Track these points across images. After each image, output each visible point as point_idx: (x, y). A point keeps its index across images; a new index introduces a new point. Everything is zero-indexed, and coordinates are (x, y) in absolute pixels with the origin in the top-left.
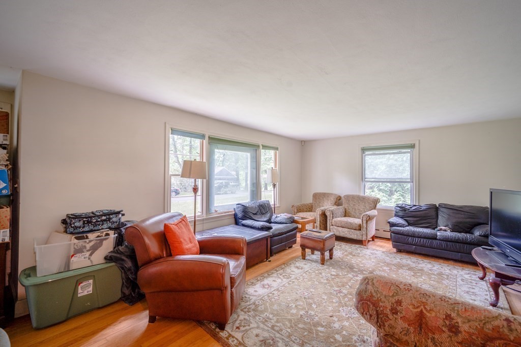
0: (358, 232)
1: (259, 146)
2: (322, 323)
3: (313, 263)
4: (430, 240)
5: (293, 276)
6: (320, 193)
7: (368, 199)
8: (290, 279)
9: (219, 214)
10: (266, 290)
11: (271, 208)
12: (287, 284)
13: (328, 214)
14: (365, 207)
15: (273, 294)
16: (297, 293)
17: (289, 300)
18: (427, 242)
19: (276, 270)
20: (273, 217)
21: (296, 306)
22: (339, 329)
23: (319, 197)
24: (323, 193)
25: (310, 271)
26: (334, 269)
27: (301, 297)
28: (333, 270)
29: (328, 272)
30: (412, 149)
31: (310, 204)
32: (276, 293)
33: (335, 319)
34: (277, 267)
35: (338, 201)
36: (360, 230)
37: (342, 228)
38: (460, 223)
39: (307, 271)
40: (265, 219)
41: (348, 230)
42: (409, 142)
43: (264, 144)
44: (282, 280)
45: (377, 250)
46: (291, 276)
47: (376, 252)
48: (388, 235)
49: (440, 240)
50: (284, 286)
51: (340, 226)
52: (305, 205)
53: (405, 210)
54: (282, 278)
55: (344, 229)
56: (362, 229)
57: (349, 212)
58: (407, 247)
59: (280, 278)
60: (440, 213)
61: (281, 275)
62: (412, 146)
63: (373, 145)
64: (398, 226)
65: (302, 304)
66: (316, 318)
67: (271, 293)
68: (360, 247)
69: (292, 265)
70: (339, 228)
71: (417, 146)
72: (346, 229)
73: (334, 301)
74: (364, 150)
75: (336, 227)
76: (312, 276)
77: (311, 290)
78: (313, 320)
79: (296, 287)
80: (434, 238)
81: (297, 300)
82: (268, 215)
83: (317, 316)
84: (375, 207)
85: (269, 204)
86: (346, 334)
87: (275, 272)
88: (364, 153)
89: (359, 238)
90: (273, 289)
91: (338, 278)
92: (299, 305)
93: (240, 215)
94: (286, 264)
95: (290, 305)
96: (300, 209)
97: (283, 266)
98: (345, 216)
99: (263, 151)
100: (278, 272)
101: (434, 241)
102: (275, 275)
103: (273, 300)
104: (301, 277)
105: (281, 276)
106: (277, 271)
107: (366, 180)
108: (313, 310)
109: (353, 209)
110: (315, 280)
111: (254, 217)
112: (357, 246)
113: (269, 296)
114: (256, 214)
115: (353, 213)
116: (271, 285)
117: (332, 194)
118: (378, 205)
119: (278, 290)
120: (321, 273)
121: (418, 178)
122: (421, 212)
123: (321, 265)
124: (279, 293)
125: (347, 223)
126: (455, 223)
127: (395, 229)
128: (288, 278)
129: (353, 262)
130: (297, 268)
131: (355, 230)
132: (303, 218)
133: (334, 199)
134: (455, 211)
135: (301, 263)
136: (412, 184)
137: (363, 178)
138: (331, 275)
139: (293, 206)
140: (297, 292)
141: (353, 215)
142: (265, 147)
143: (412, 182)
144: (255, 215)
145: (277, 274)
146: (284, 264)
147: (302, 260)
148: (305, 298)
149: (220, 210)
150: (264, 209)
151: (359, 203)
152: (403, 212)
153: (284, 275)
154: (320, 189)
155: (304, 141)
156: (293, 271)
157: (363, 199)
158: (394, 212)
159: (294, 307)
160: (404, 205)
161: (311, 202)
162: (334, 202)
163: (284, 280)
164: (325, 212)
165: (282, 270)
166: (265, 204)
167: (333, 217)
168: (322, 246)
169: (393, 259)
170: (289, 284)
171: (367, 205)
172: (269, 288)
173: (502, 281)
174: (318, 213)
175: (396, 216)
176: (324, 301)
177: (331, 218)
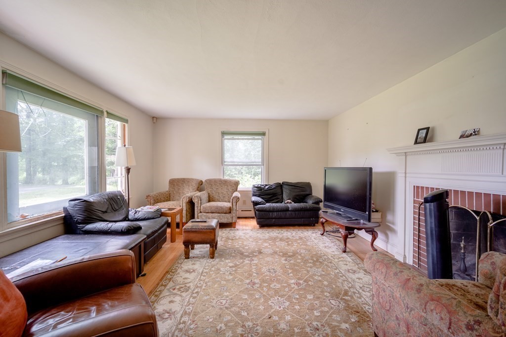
0: (228, 215)
1: (102, 112)
2: (269, 331)
3: (201, 260)
4: (285, 212)
5: (191, 284)
6: (178, 179)
7: (230, 182)
8: (190, 291)
9: (31, 221)
10: (169, 321)
11: (126, 200)
12: (191, 299)
13: (195, 201)
14: (228, 189)
15: (184, 322)
16: (213, 306)
17: (211, 320)
18: (282, 214)
19: (162, 285)
20: (130, 213)
21: (226, 325)
22: (289, 328)
23: (177, 184)
24: (182, 179)
25: (205, 271)
26: (227, 259)
27: (221, 309)
28: (227, 261)
29: (223, 265)
30: (263, 137)
31: (167, 191)
32: (185, 319)
33: (275, 318)
34: (161, 280)
35: (200, 186)
36: (230, 213)
37: (212, 214)
38: (298, 195)
39: (202, 273)
40: (121, 218)
41: (218, 214)
42: (261, 130)
43: (109, 111)
44: (181, 296)
45: (246, 230)
46: (188, 285)
47: (247, 232)
48: (252, 214)
49: (291, 211)
50: (189, 304)
51: (210, 211)
52: (162, 194)
53: (261, 190)
54: (179, 293)
55: (214, 214)
56: (232, 211)
57: (213, 196)
58: (268, 222)
59: (176, 294)
60: (284, 189)
61: (174, 289)
62: (264, 134)
63: (232, 130)
64: (260, 204)
65: (229, 318)
66: (258, 328)
67: (180, 323)
68: (231, 230)
69: (179, 270)
70: (209, 214)
71: (267, 134)
72: (217, 214)
73: (257, 297)
74: (224, 134)
75: (205, 214)
76: (213, 276)
77: (226, 294)
78: (258, 333)
79: (205, 298)
80: (287, 210)
81: (220, 315)
82: (123, 212)
83: (257, 325)
84: (237, 189)
85: (122, 196)
86: (299, 331)
87: (163, 288)
88: (223, 137)
89: (230, 221)
90: (179, 316)
91: (239, 268)
92: (229, 321)
93: (78, 217)
94: (170, 272)
95: (218, 328)
96: (157, 199)
97: (169, 276)
98: (209, 201)
99: (107, 120)
100: (168, 287)
101: (288, 213)
102: (165, 293)
103: (190, 332)
104: (202, 282)
105: (175, 291)
106: (165, 286)
107: (225, 163)
108: (247, 320)
109: (216, 193)
110: (218, 279)
111: (105, 217)
112: (228, 229)
113: (181, 330)
114: (106, 212)
115: (217, 197)
116: (170, 310)
117: (193, 179)
118: (239, 187)
119: (185, 313)
120: (219, 269)
121: (268, 161)
122: (273, 190)
123: (212, 260)
124: (191, 318)
125: (217, 207)
126: (295, 196)
127: (260, 207)
128: (187, 291)
129: (237, 246)
130: (187, 271)
131: (226, 213)
132: (170, 209)
133: (196, 184)
134: (293, 187)
135: (187, 265)
136: (263, 167)
137: (222, 162)
138: (230, 267)
139: (148, 196)
140: (213, 304)
141: (218, 199)
142: (110, 115)
143: (263, 165)
144: (106, 214)
145: (168, 290)
146: (167, 272)
147: (186, 260)
148: (227, 308)
149: (31, 215)
150: (116, 203)
151: (222, 186)
152: (260, 191)
153: (178, 287)
154: (177, 174)
155: (156, 118)
156: (186, 278)
157: (225, 183)
158: (252, 193)
159: (224, 328)
160: (259, 186)
161: (168, 190)
162: (196, 187)
163: (184, 294)
164: (192, 199)
165: (171, 282)
166: (117, 196)
167: (201, 203)
168: (213, 237)
169: (264, 235)
170: (194, 298)
171: (229, 187)
172: (173, 316)
173: (349, 232)
174: (185, 201)
175: (254, 195)
176: (249, 302)
177: (199, 205)
